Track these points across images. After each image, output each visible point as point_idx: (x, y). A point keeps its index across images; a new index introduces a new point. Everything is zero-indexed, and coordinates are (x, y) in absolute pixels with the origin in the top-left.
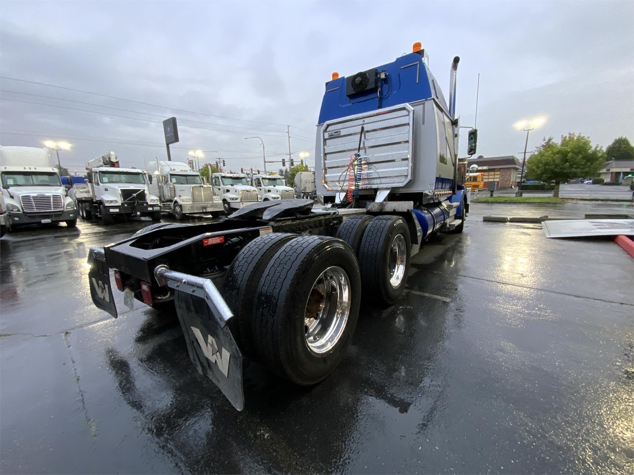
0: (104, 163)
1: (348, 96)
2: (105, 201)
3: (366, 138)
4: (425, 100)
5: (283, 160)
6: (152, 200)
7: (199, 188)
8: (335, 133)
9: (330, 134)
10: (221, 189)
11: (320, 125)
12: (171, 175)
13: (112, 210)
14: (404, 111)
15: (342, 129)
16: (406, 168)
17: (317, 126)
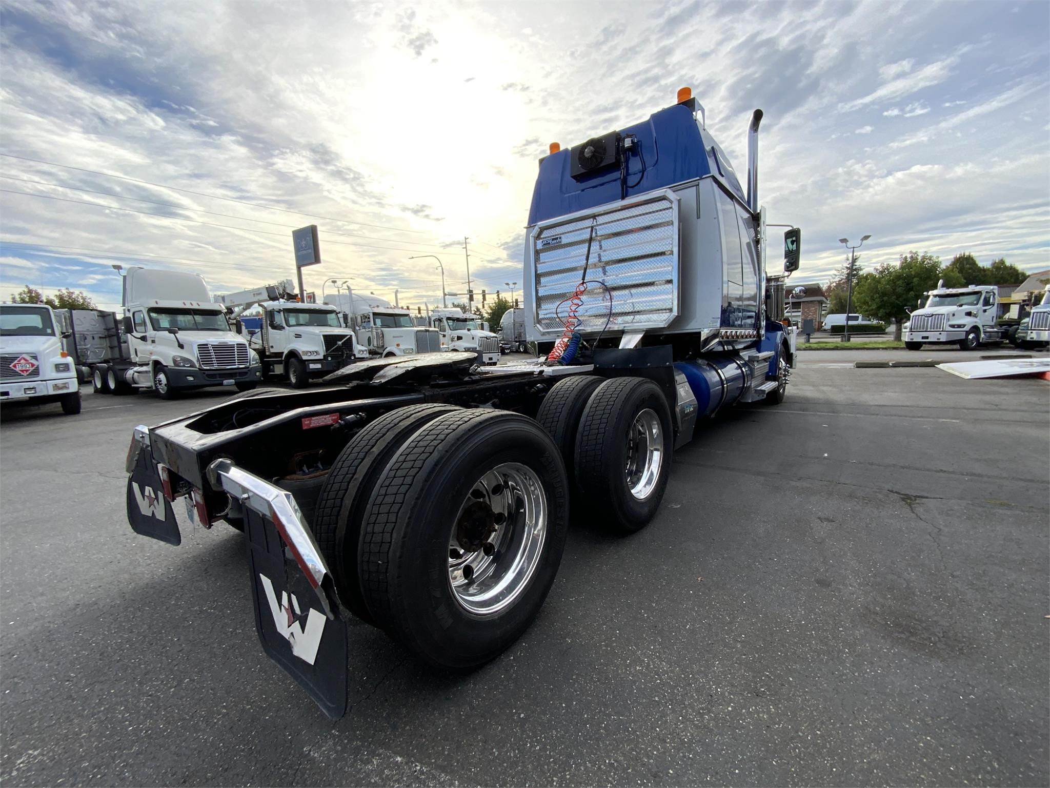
0: (269, 296)
1: (572, 177)
2: (303, 352)
3: (603, 249)
4: (698, 178)
5: (484, 291)
6: (360, 351)
7: (425, 333)
8: (553, 239)
9: (545, 242)
10: (447, 336)
11: (530, 227)
12: (374, 314)
13: (312, 366)
14: (663, 201)
15: (563, 234)
16: (669, 297)
17: (527, 228)
